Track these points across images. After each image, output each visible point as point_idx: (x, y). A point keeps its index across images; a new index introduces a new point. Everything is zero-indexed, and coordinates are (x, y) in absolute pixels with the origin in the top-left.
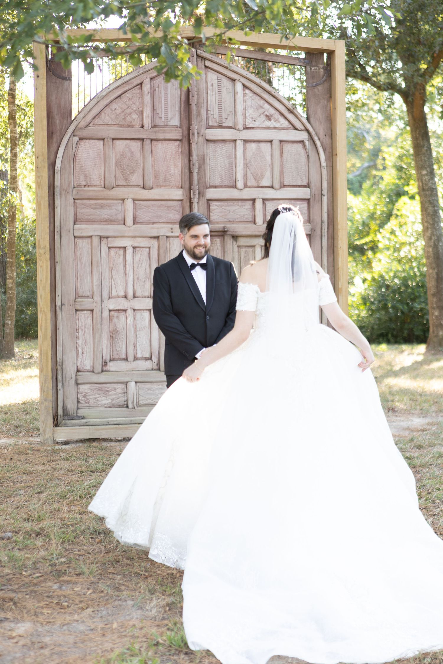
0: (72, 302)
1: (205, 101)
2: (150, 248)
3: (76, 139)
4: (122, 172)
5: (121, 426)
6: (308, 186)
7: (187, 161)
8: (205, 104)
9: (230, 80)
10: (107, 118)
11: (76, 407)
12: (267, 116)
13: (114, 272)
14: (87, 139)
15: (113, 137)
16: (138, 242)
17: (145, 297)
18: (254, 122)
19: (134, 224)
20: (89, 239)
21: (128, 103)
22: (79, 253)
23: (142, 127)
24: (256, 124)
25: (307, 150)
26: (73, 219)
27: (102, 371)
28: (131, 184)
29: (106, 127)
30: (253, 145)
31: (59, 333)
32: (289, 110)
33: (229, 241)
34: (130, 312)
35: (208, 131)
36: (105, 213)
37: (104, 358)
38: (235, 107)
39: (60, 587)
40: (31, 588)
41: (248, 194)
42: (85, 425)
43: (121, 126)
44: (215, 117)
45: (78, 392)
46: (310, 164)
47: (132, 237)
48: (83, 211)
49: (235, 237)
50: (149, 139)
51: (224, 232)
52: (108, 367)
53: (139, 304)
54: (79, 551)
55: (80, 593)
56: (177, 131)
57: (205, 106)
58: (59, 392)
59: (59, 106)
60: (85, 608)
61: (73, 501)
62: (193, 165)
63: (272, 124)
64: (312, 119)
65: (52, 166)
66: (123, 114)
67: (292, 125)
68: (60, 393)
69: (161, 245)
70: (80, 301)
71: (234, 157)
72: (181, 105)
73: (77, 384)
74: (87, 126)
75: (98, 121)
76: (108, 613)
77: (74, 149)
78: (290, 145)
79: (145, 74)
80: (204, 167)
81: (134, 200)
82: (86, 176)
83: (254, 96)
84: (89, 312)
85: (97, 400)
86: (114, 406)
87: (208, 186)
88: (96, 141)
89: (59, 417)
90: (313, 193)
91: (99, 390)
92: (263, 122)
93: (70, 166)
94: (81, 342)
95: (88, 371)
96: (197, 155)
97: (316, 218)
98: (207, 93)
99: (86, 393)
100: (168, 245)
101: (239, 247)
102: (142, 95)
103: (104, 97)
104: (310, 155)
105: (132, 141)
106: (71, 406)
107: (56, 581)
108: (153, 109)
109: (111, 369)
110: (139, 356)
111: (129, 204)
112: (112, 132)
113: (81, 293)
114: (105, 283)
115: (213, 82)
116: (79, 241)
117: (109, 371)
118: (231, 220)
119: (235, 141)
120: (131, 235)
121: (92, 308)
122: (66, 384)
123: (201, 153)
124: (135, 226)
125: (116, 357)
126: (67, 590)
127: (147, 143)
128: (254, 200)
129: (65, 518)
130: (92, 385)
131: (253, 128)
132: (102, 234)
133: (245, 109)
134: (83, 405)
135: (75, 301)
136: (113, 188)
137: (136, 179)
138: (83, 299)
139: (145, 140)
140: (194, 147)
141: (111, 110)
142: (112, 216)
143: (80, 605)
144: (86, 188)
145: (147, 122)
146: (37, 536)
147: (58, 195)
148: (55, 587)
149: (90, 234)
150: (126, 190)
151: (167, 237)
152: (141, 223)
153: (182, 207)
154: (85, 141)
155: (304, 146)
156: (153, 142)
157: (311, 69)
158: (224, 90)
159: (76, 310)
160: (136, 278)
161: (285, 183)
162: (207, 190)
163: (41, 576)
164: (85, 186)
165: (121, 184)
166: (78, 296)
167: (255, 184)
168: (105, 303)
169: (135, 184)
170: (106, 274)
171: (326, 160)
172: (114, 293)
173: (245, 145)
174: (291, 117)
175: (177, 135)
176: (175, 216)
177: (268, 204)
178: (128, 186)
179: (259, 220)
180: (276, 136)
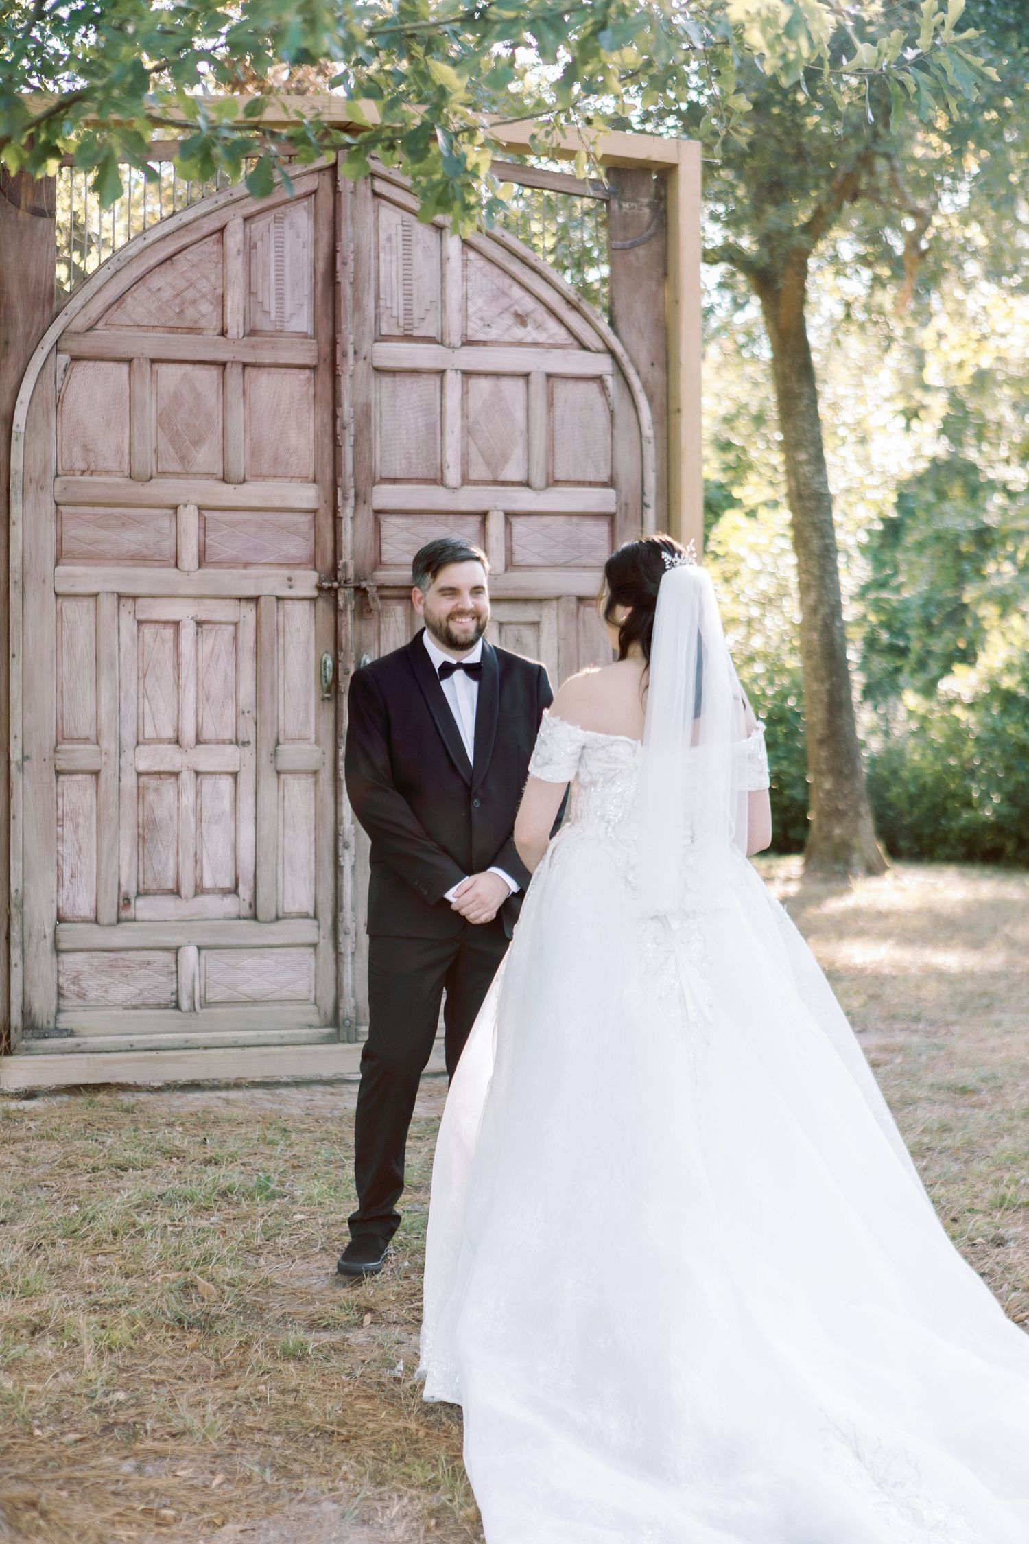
0: (48, 752)
1: (373, 276)
2: (236, 624)
3: (63, 359)
4: (172, 441)
5: (162, 1053)
6: (611, 483)
7: (327, 418)
8: (373, 283)
9: (433, 229)
10: (140, 309)
11: (53, 1008)
12: (517, 315)
13: (150, 681)
14: (89, 359)
15: (152, 356)
16: (207, 610)
17: (223, 742)
18: (487, 329)
19: (200, 566)
20: (91, 602)
21: (189, 275)
22: (66, 633)
23: (223, 333)
24: (493, 334)
25: (611, 399)
26: (54, 550)
27: (119, 921)
28: (194, 470)
29: (135, 332)
30: (484, 384)
31: (17, 827)
32: (568, 302)
34: (187, 778)
35: (381, 348)
36: (130, 539)
37: (123, 889)
38: (443, 291)
39: (139, 1469)
40: (66, 1472)
41: (470, 498)
42: (77, 1050)
43: (172, 329)
44: (395, 314)
45: (58, 971)
46: (616, 432)
47: (195, 598)
48: (80, 534)
50: (238, 362)
52: (132, 910)
53: (206, 759)
54: (151, 1371)
55: (195, 1482)
56: (306, 347)
57: (373, 289)
58: (13, 969)
59: (25, 278)
60: (218, 1521)
61: (97, 1243)
62: (344, 428)
63: (529, 334)
64: (622, 326)
65: (7, 422)
66: (177, 301)
67: (576, 338)
68: (16, 973)
69: (263, 619)
70: (67, 751)
71: (438, 410)
72: (315, 283)
73: (58, 951)
74: (91, 328)
75: (117, 316)
76: (282, 1535)
77: (59, 383)
78: (570, 385)
79: (233, 207)
80: (369, 433)
81: (200, 509)
82: (86, 448)
83: (489, 268)
84: (89, 776)
85: (106, 991)
86: (145, 1006)
87: (378, 478)
88: (111, 365)
89: (12, 1031)
90: (623, 500)
91: (111, 966)
92: (509, 329)
93: (48, 424)
94: (67, 849)
95: (84, 920)
96: (353, 405)
98: (378, 257)
99: (79, 974)
100: (281, 619)
102: (223, 257)
103: (131, 260)
104: (616, 412)
105: (197, 367)
106: (43, 1006)
107: (125, 1453)
108: (250, 291)
109: (139, 916)
110: (208, 883)
111: (189, 518)
112: (150, 344)
113: (69, 730)
114: (129, 709)
115: (393, 231)
116: (68, 604)
117: (134, 920)
119: (442, 373)
120: (192, 591)
121: (96, 768)
122: (31, 951)
123: (362, 400)
124: (201, 571)
125: (152, 886)
126: (157, 1477)
127: (234, 372)
128: (484, 515)
129: (89, 1286)
130: (94, 954)
131: (483, 343)
132: (123, 589)
133: (466, 298)
134: (71, 1002)
135: (55, 751)
136: (151, 478)
137: (206, 457)
138: (75, 747)
139: (229, 365)
140: (346, 383)
141: (150, 290)
142: (147, 547)
143: (205, 1516)
144: (86, 478)
145: (235, 323)
146: (33, 1334)
147: (19, 492)
148: (128, 1467)
149: (93, 589)
150: (182, 483)
151: (279, 599)
152: (218, 564)
153: (316, 527)
154: (84, 363)
155: (604, 389)
156: (248, 370)
157: (621, 207)
158: (417, 251)
159: (58, 773)
160: (202, 696)
161: (560, 475)
162: (375, 488)
163: (81, 1440)
164: (83, 473)
165: (171, 470)
166: (61, 738)
167: (488, 476)
168: (128, 756)
169: (204, 469)
170: (131, 686)
171: (654, 423)
172: (149, 733)
173: (464, 385)
174: (572, 318)
175: (305, 354)
176: (299, 548)
177: (519, 525)
178: (187, 474)
179: (497, 561)
180: (541, 363)
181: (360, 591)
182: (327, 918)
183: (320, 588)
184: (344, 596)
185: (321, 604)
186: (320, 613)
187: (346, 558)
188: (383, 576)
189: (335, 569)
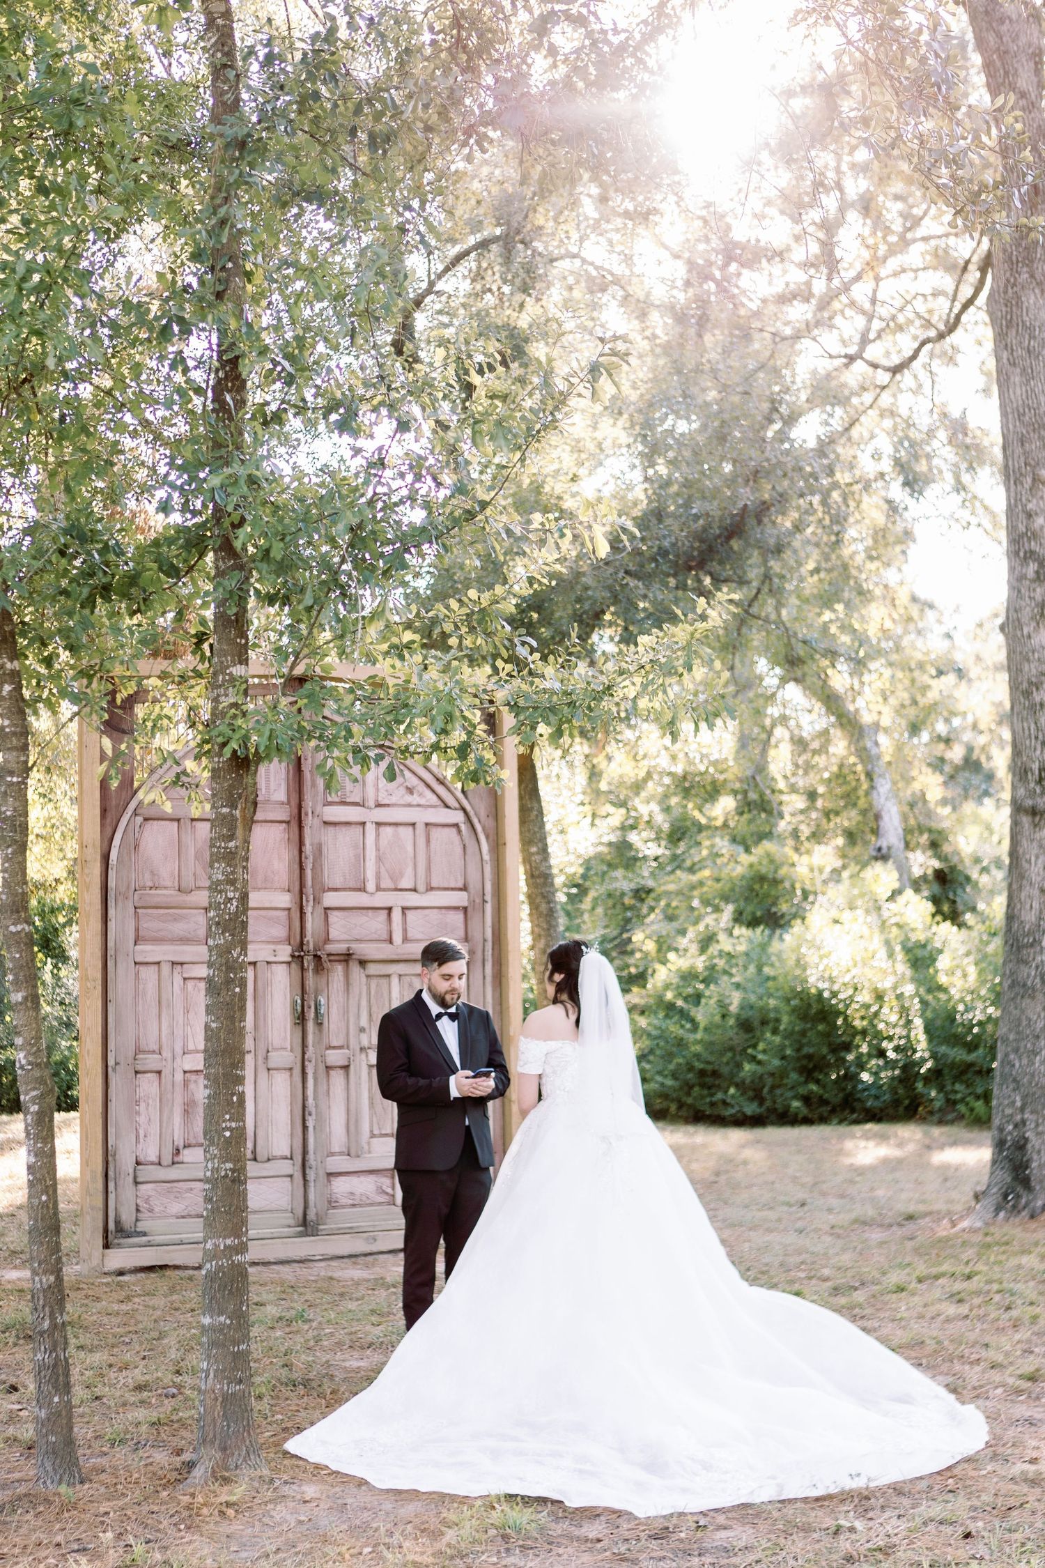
0: (130, 1060)
3: (139, 819)
4: (204, 868)
5: (200, 1245)
6: (464, 888)
7: (296, 853)
11: (134, 1219)
12: (408, 788)
13: (191, 1015)
14: (154, 819)
15: (191, 816)
18: (390, 797)
20: (156, 967)
22: (141, 987)
24: (393, 800)
25: (463, 837)
26: (134, 936)
27: (173, 1163)
30: (389, 830)
31: (111, 1106)
32: (438, 780)
33: (355, 968)
35: (327, 809)
36: (179, 928)
37: (176, 1143)
41: (382, 899)
42: (149, 1245)
45: (137, 1196)
46: (466, 858)
48: (150, 925)
49: (363, 963)
51: (349, 955)
52: (181, 1156)
56: (283, 810)
58: (110, 1194)
62: (306, 858)
63: (415, 799)
64: (470, 795)
65: (106, 858)
67: (443, 801)
68: (112, 1197)
69: (259, 975)
70: (142, 1059)
71: (362, 846)
72: (288, 771)
73: (136, 1183)
75: (171, 793)
77: (136, 835)
78: (440, 829)
80: (321, 861)
82: (152, 873)
84: (154, 1074)
85: (166, 1207)
86: (190, 1216)
87: (326, 888)
88: (167, 823)
89: (110, 1233)
90: (472, 898)
91: (168, 1192)
92: (403, 797)
93: (131, 859)
94: (142, 1119)
95: (152, 1164)
97: (476, 934)
99: (150, 1197)
100: (269, 975)
101: (368, 976)
104: (466, 844)
106: (127, 1217)
109: (185, 1160)
113: (143, 1046)
114: (179, 1032)
116: (142, 969)
117: (182, 1163)
118: (358, 937)
119: (363, 824)
121: (159, 1069)
122: (120, 1183)
123: (316, 841)
125: (193, 1141)
128: (390, 909)
130: (158, 1184)
131: (388, 806)
132: (175, 959)
133: (377, 778)
134: (145, 1214)
135: (135, 1059)
136: (191, 890)
138: (146, 1056)
140: (307, 832)
142: (188, 932)
144: (153, 892)
147: (114, 901)
149: (157, 959)
151: (268, 963)
153: (290, 918)
154: (151, 822)
155: (459, 831)
159: (137, 1072)
161: (433, 885)
162: (325, 894)
164: (152, 888)
165: (203, 885)
166: (139, 1051)
167: (390, 885)
168: (178, 1060)
170: (180, 1018)
171: (490, 852)
172: (191, 1046)
173: (377, 830)
174: (440, 789)
175: (283, 814)
176: (280, 931)
177: (409, 914)
179: (397, 938)
180: (421, 816)
181: (317, 958)
182: (298, 1159)
183: (293, 956)
184: (308, 961)
185: (293, 965)
186: (293, 971)
187: (309, 937)
188: (331, 948)
189: (302, 944)
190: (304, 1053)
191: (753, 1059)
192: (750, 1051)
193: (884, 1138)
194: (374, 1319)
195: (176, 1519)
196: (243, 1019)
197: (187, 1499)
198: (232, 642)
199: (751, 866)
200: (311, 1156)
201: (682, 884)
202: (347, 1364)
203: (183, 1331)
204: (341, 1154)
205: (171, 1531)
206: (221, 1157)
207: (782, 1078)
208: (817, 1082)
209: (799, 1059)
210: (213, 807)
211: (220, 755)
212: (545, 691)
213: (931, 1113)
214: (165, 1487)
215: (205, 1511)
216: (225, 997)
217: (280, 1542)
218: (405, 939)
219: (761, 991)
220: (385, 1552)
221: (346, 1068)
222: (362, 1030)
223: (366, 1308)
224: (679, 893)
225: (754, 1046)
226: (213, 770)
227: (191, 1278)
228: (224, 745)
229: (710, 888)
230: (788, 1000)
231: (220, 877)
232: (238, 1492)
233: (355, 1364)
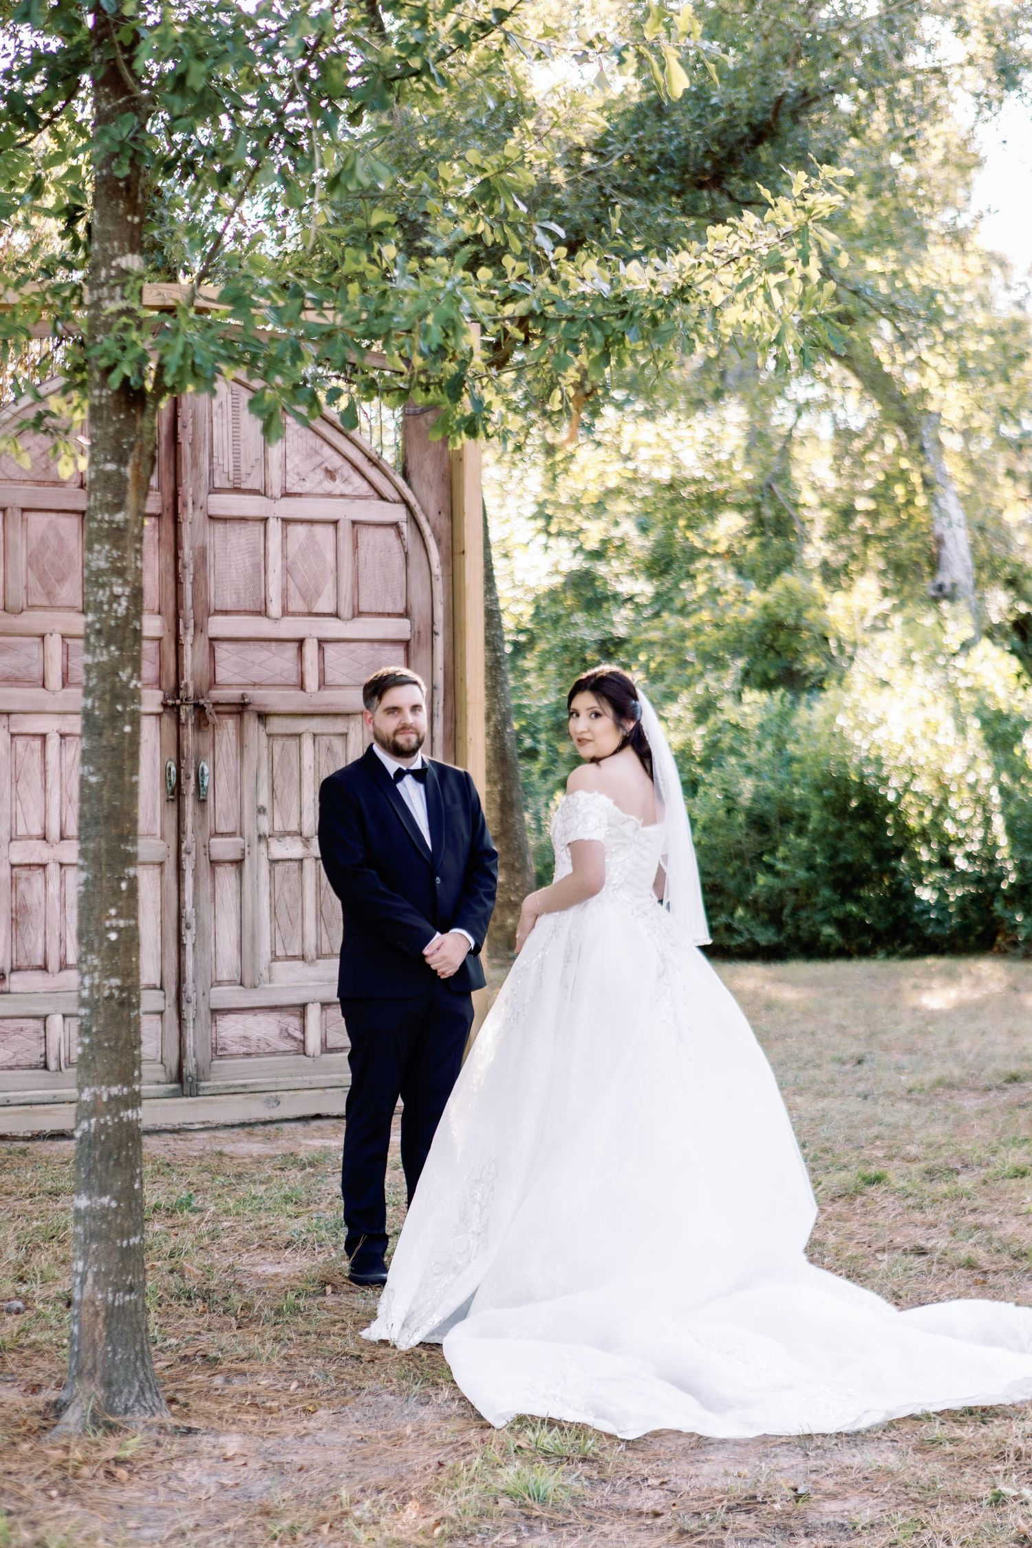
1: (207, 437)
4: (40, 579)
5: (33, 1108)
6: (406, 614)
7: (170, 559)
8: (207, 443)
10: (10, 465)
12: (327, 471)
13: (21, 786)
15: (22, 505)
16: (67, 724)
18: (302, 483)
19: (64, 686)
23: (82, 486)
24: (307, 487)
25: (405, 542)
28: (59, 604)
29: (8, 485)
30: (299, 531)
32: (370, 460)
33: (252, 724)
34: (53, 869)
35: (214, 498)
38: (265, 451)
41: (290, 628)
43: (40, 483)
44: (226, 470)
46: (410, 571)
47: (59, 713)
49: (263, 717)
51: (244, 705)
52: (7, 984)
53: (70, 852)
56: (151, 498)
57: (207, 448)
60: (311, 1409)
62: (184, 567)
63: (337, 487)
64: (414, 480)
66: (44, 459)
67: (376, 490)
71: (263, 552)
72: (159, 444)
78: (371, 530)
80: (205, 571)
81: (63, 637)
86: (19, 1067)
87: (212, 610)
90: (416, 628)
92: (320, 482)
96: (192, 548)
98: (212, 422)
101: (269, 736)
104: (410, 553)
105: (60, 515)
109: (13, 989)
110: (71, 960)
111: (54, 645)
112: (21, 496)
114: (4, 810)
115: (222, 400)
117: (9, 992)
118: (256, 680)
119: (265, 520)
120: (57, 708)
123: (198, 543)
124: (63, 691)
125: (23, 962)
128: (301, 642)
131: (300, 495)
133: (285, 456)
136: (22, 610)
137: (68, 592)
140: (186, 530)
142: (18, 670)
150: (48, 615)
152: (78, 685)
153: (160, 652)
155: (400, 534)
158: (244, 417)
160: (65, 798)
161: (363, 608)
162: (211, 618)
165: (39, 603)
168: (3, 851)
169: (67, 603)
170: (5, 790)
171: (442, 562)
172: (21, 831)
173: (284, 530)
174: (373, 474)
175: (151, 504)
176: (147, 670)
177: (330, 650)
178: (52, 607)
179: (312, 681)
180: (347, 511)
181: (200, 709)
182: (171, 989)
183: (165, 705)
184: (186, 712)
185: (166, 718)
186: (164, 726)
187: (187, 679)
188: (217, 694)
189: (177, 688)
190: (179, 842)
191: (770, 868)
192: (766, 858)
193: (952, 977)
194: (290, 1208)
195: (44, 1482)
196: (135, 770)
197: (58, 1454)
198: (120, 220)
199: (766, 607)
200: (189, 986)
201: (671, 632)
202: (259, 1270)
203: (20, 1223)
204: (231, 982)
205: (40, 1499)
206: (104, 970)
207: (808, 896)
208: (857, 900)
209: (832, 870)
210: (92, 462)
211: (103, 384)
212: (584, 296)
213: (1015, 944)
214: (25, 1437)
215: (86, 1471)
216: (108, 739)
217: (199, 1514)
218: (322, 684)
219: (781, 776)
220: (356, 1531)
221: (239, 863)
222: (261, 810)
223: (278, 1195)
224: (664, 644)
225: (772, 851)
226: (93, 408)
227: (23, 1152)
228: (109, 370)
229: (711, 636)
230: (819, 790)
231: (103, 564)
232: (132, 1445)
233: (271, 1270)
